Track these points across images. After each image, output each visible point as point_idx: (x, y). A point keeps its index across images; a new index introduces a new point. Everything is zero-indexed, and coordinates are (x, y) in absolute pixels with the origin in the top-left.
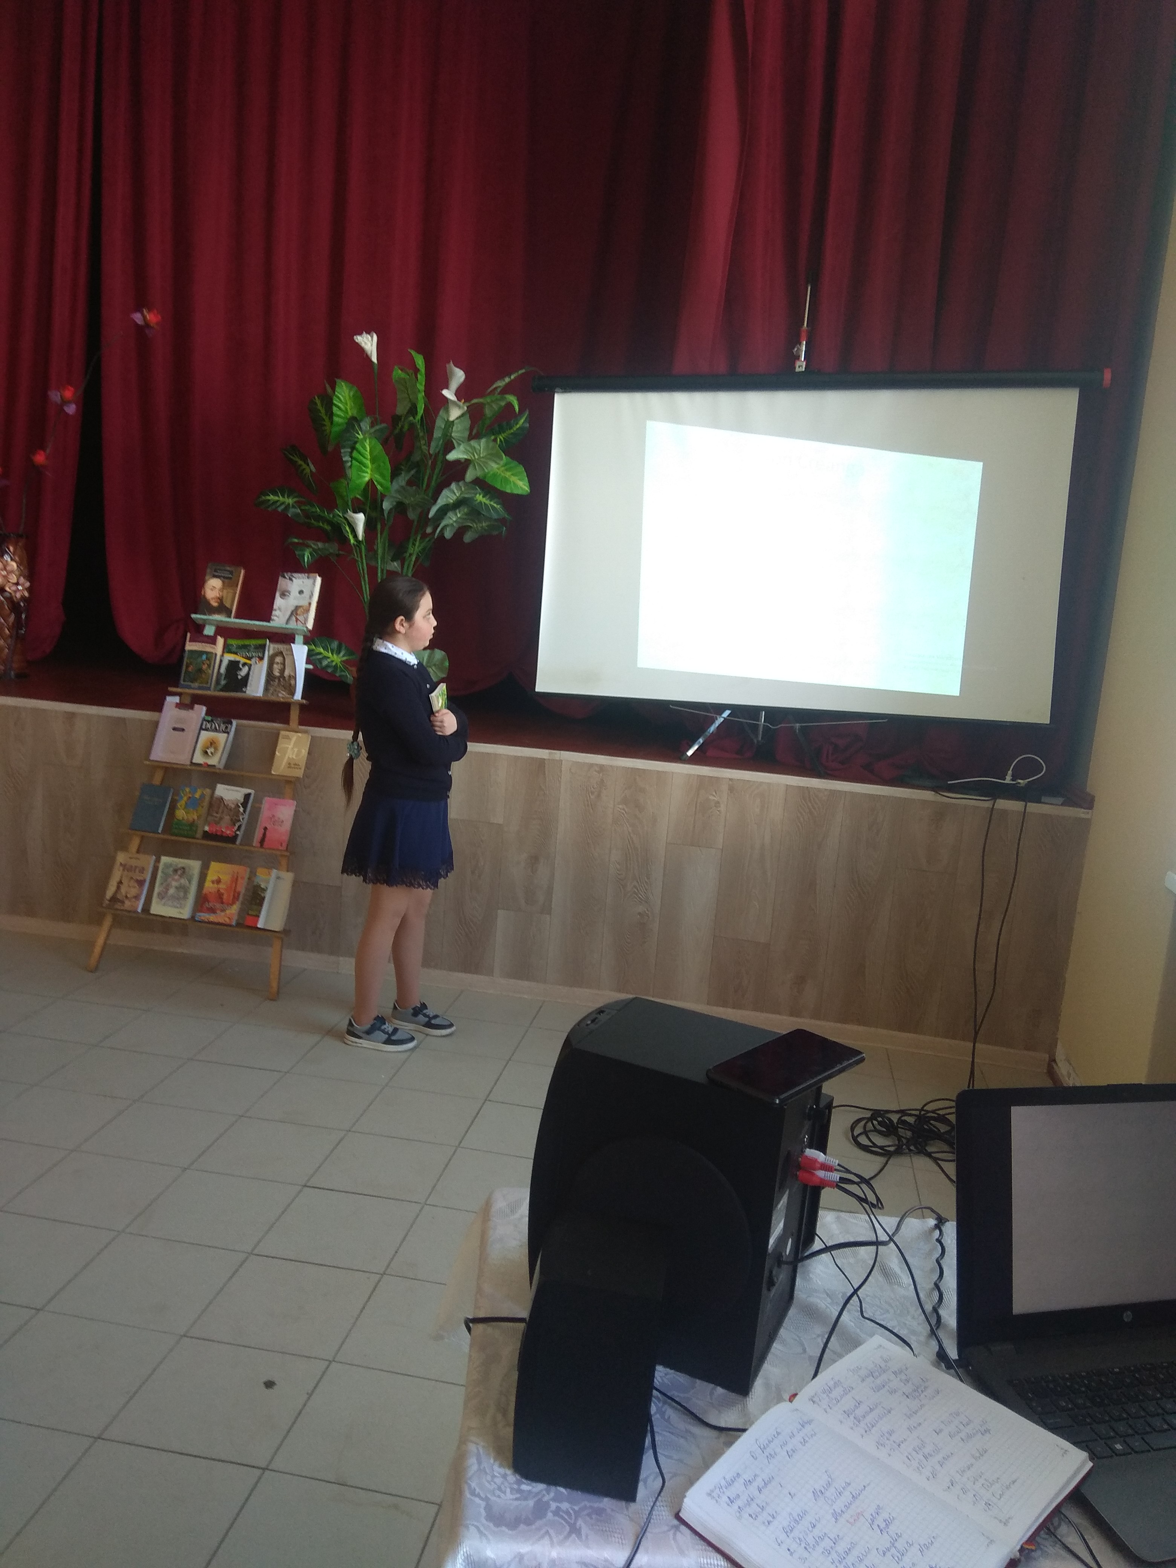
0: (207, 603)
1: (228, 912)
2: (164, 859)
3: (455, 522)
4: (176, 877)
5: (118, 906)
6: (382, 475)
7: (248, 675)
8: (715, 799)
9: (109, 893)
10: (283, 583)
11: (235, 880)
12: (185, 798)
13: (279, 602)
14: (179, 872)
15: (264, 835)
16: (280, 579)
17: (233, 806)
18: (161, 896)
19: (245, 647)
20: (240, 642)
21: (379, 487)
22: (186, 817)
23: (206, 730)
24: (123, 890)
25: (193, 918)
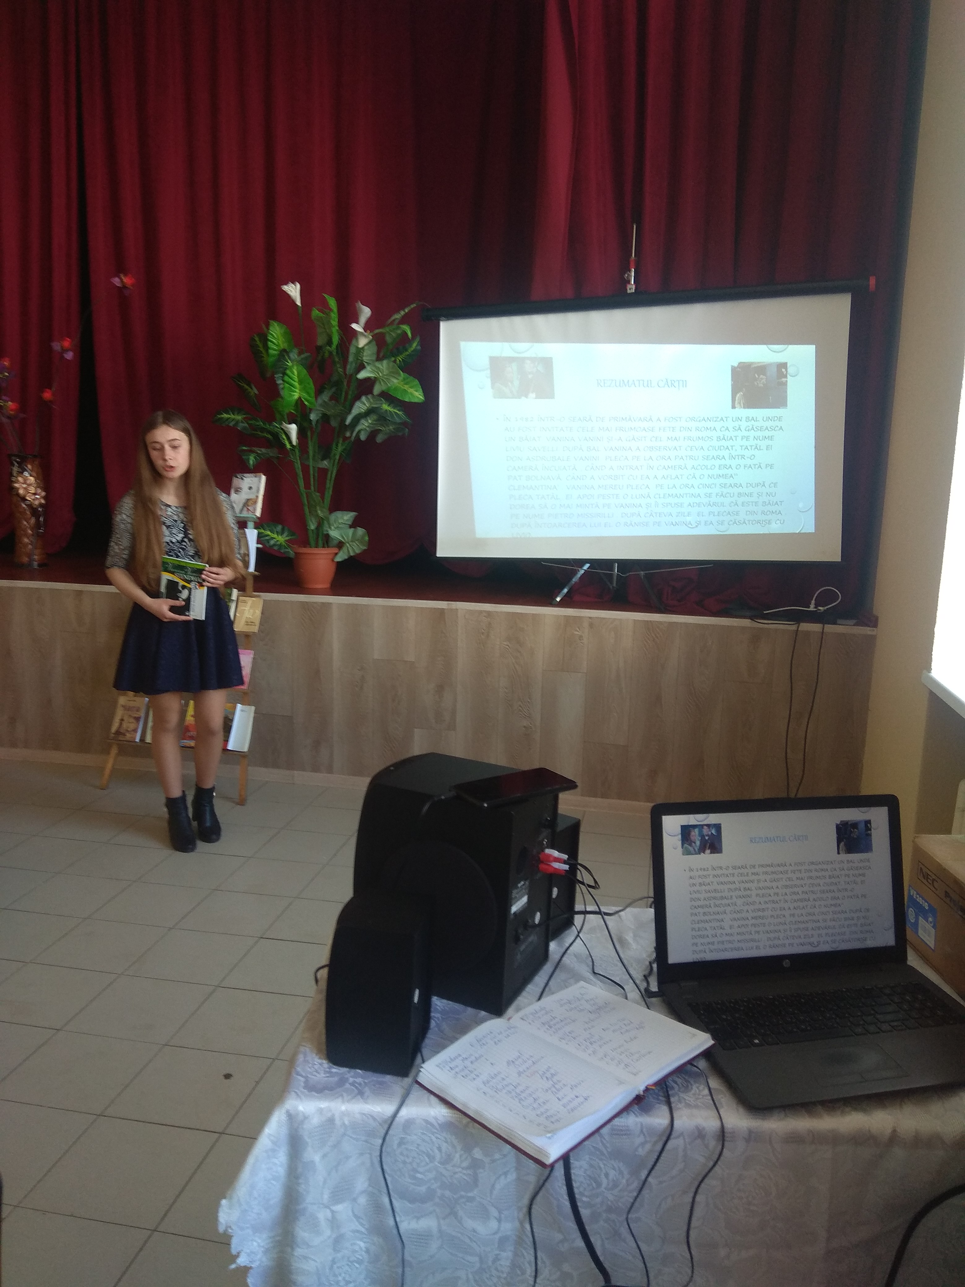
3: (368, 427)
5: (121, 738)
6: (308, 393)
8: (578, 633)
9: (114, 729)
10: (236, 481)
13: (233, 496)
16: (234, 479)
21: (306, 403)
24: (125, 725)
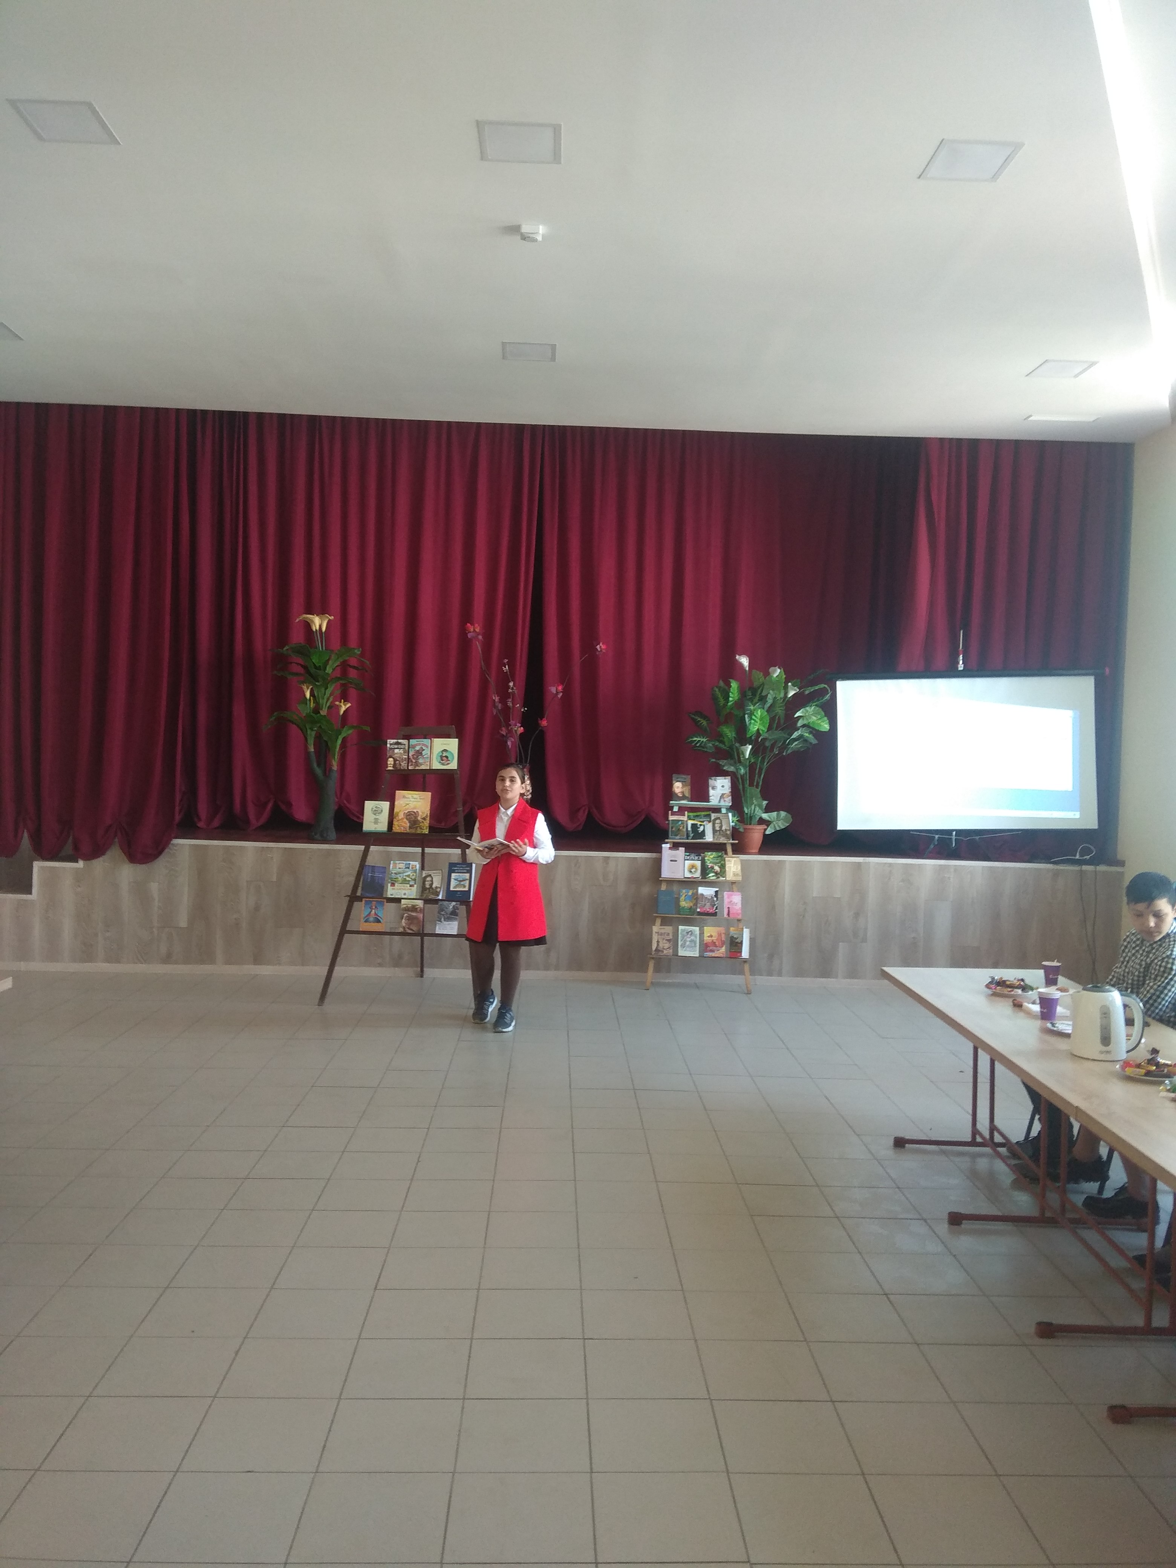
0: (676, 795)
1: (721, 951)
2: (681, 927)
4: (689, 936)
5: (660, 954)
6: (764, 726)
7: (704, 830)
9: (654, 948)
10: (711, 782)
11: (720, 935)
12: (684, 896)
13: (711, 792)
14: (690, 933)
15: (729, 911)
16: (710, 780)
17: (710, 898)
18: (683, 946)
19: (697, 816)
20: (695, 814)
22: (686, 906)
23: (687, 860)
24: (661, 945)
25: (701, 956)
